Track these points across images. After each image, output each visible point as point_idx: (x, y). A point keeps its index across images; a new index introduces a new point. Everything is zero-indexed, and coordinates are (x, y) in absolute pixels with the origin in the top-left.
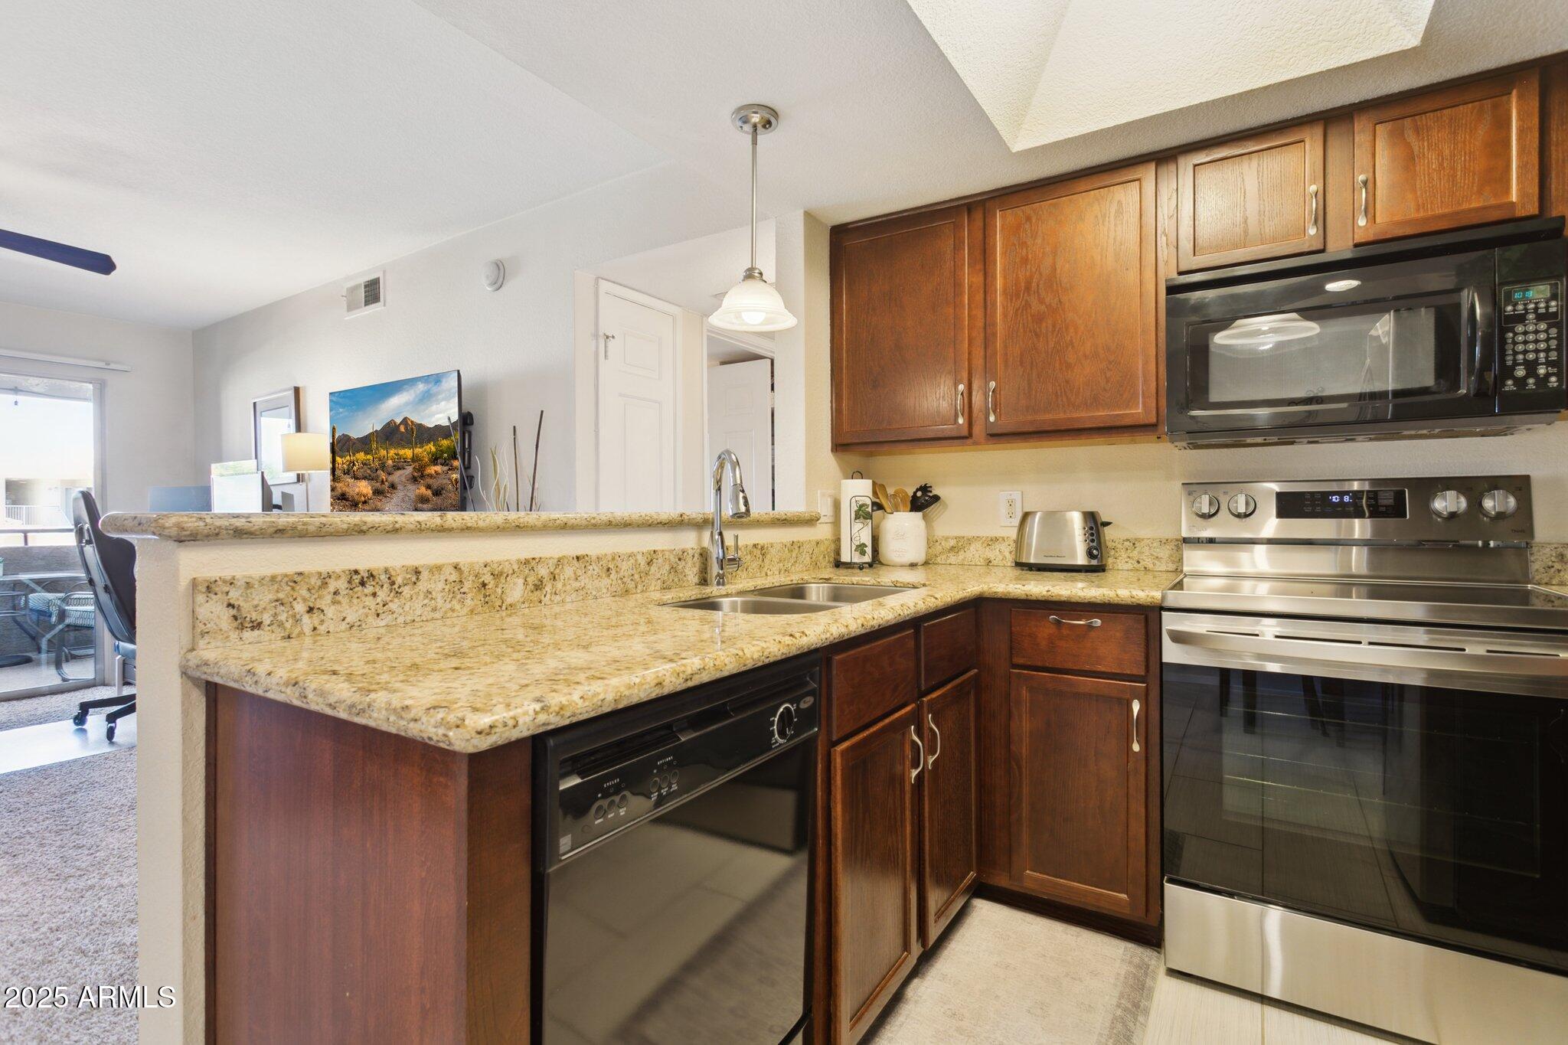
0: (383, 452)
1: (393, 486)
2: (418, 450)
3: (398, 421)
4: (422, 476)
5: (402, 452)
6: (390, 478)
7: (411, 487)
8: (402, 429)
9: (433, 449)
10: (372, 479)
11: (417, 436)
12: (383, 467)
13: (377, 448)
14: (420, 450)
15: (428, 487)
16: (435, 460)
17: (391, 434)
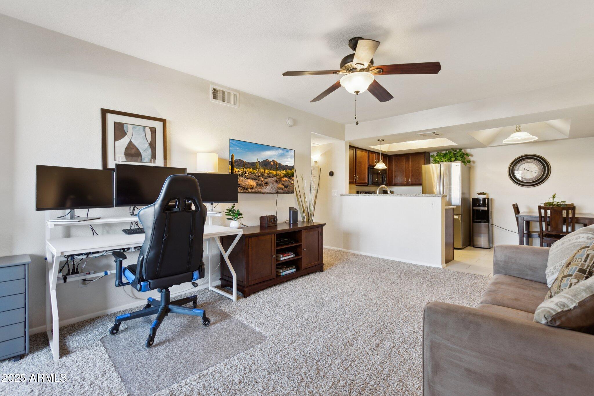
0: (262, 170)
1: (267, 183)
2: (279, 172)
3: (270, 160)
4: (280, 181)
5: (272, 172)
6: (266, 180)
7: (276, 184)
8: (272, 163)
9: (285, 173)
10: (257, 180)
11: (278, 167)
12: (262, 175)
13: (259, 168)
14: (280, 172)
15: (283, 185)
16: (285, 176)
17: (266, 164)
